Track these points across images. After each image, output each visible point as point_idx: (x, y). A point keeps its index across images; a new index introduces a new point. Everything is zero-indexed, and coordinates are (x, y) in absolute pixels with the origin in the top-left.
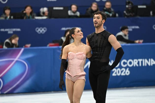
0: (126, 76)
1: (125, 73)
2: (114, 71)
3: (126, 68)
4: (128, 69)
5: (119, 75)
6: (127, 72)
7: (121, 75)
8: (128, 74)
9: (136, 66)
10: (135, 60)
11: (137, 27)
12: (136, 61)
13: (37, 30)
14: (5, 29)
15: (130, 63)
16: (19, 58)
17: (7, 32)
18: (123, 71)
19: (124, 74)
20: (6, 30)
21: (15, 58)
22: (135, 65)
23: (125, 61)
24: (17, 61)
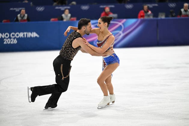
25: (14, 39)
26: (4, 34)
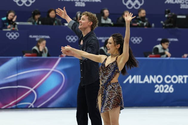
0: (169, 93)
1: (168, 90)
2: (157, 87)
3: (169, 85)
4: (172, 86)
5: (161, 92)
6: (171, 90)
7: (163, 93)
8: (171, 92)
9: (181, 82)
10: (180, 76)
11: (176, 40)
12: (181, 78)
13: (68, 38)
14: (33, 35)
15: (175, 79)
16: (55, 69)
17: (35, 39)
18: (166, 87)
19: (167, 92)
20: (34, 37)
21: (51, 68)
22: (179, 82)
23: (169, 77)
24: (53, 72)
25: (170, 86)
26: (156, 76)
